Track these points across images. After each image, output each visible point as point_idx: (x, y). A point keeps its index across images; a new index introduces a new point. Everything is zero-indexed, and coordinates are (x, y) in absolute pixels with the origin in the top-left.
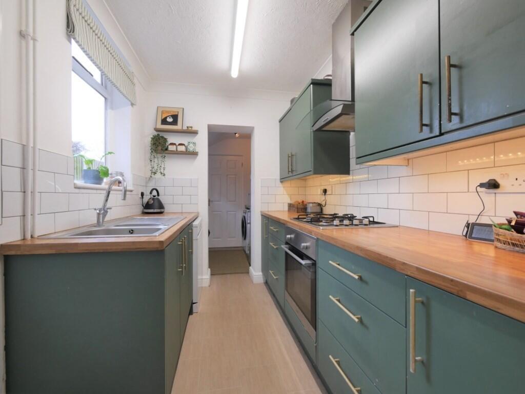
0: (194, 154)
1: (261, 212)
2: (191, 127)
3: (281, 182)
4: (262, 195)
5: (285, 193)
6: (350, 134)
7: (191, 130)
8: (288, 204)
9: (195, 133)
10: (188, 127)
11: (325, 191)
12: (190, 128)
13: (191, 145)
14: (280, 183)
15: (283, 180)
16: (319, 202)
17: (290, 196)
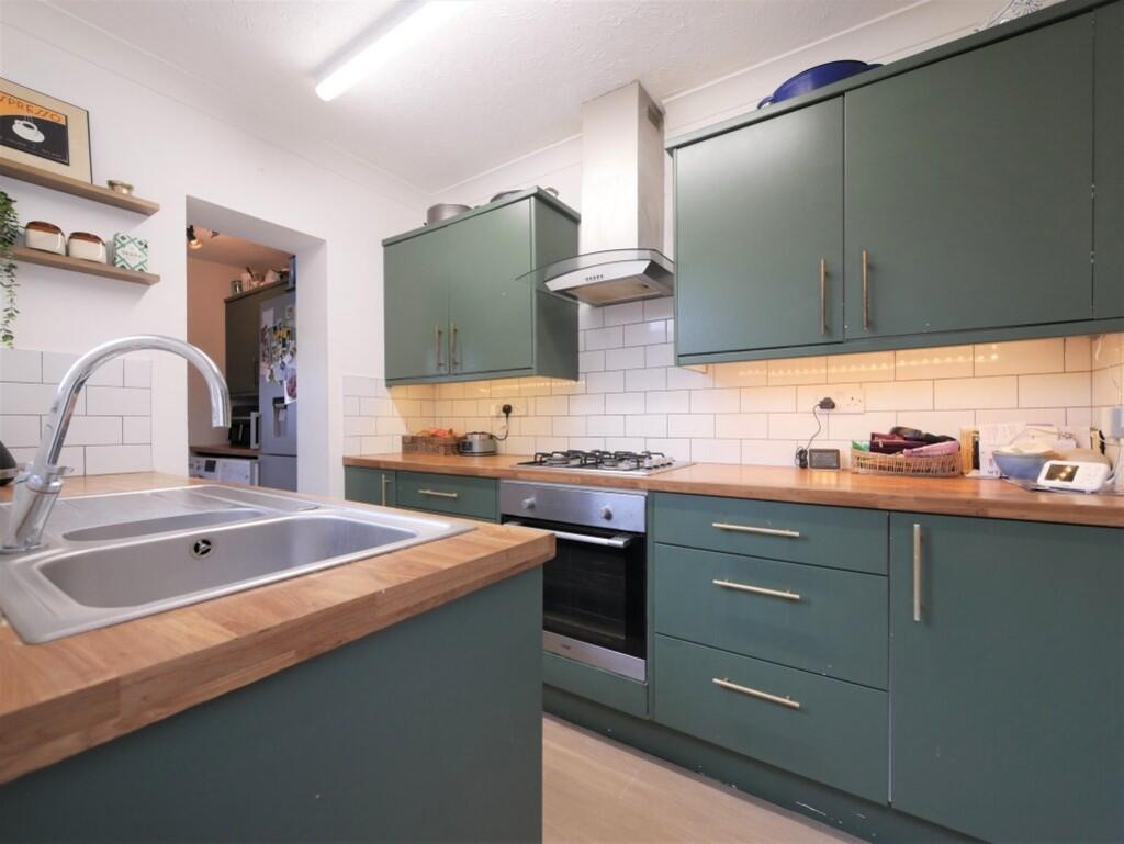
0: (140, 280)
1: (344, 458)
2: (129, 188)
3: (388, 386)
4: (346, 416)
5: (396, 413)
6: (577, 308)
7: (129, 195)
8: (403, 437)
9: (142, 210)
10: (111, 184)
11: (507, 410)
12: (125, 191)
13: (131, 248)
14: (385, 389)
15: (392, 381)
16: (489, 431)
17: (405, 418)
